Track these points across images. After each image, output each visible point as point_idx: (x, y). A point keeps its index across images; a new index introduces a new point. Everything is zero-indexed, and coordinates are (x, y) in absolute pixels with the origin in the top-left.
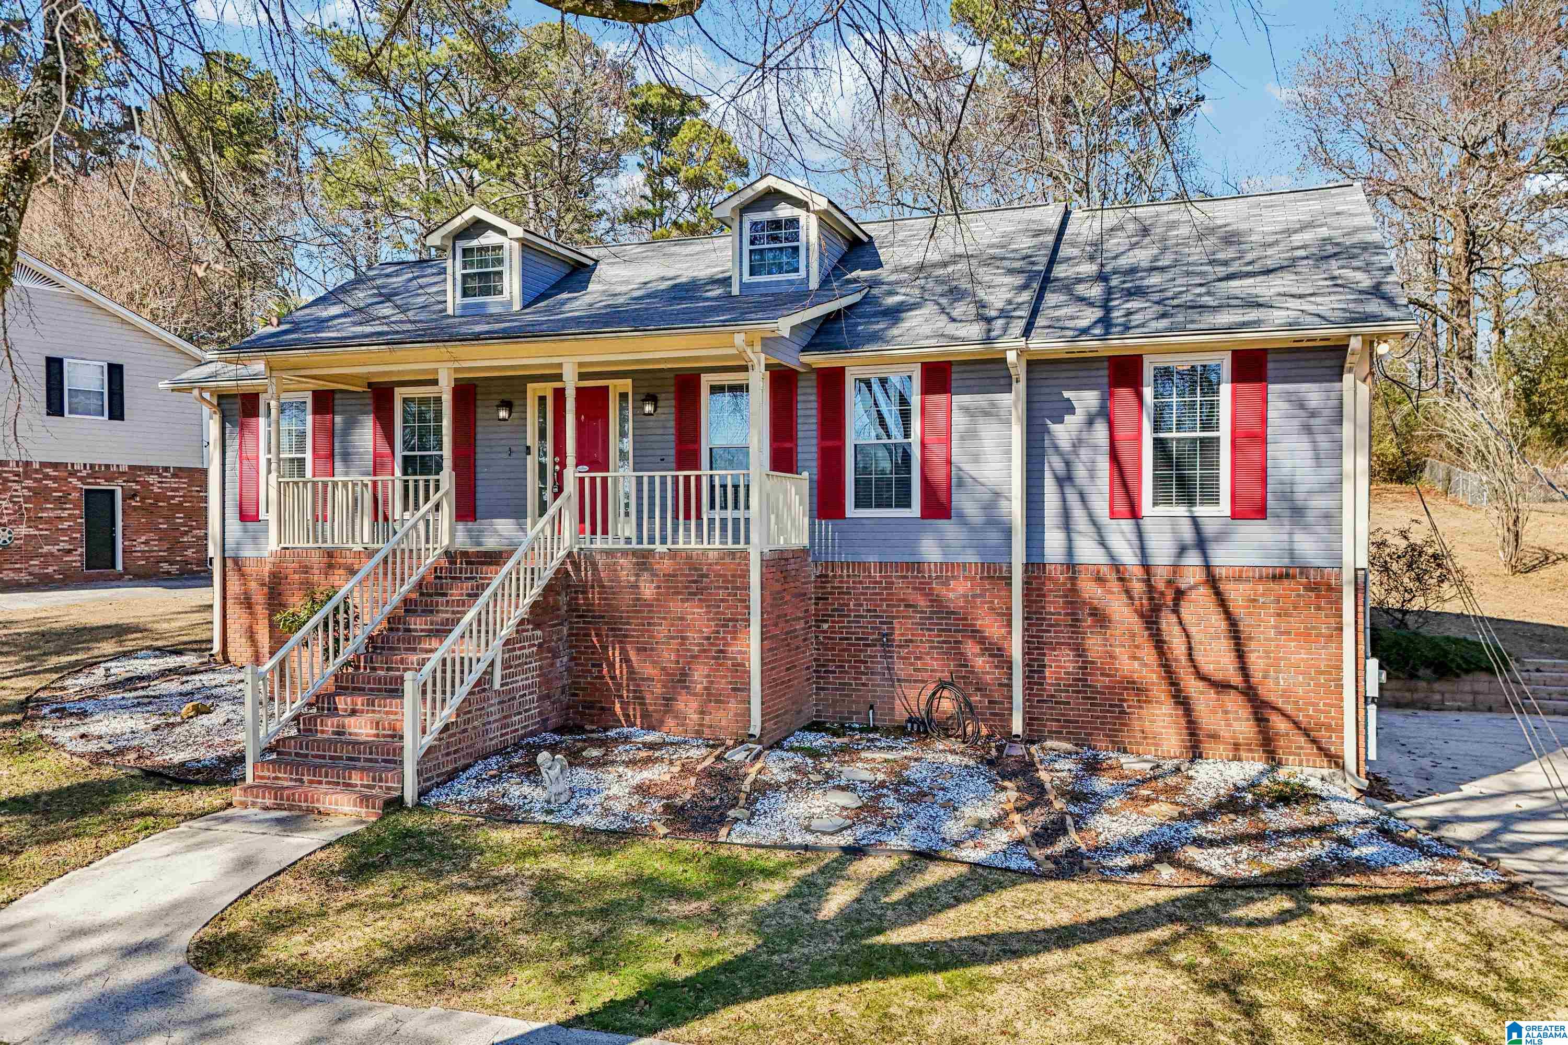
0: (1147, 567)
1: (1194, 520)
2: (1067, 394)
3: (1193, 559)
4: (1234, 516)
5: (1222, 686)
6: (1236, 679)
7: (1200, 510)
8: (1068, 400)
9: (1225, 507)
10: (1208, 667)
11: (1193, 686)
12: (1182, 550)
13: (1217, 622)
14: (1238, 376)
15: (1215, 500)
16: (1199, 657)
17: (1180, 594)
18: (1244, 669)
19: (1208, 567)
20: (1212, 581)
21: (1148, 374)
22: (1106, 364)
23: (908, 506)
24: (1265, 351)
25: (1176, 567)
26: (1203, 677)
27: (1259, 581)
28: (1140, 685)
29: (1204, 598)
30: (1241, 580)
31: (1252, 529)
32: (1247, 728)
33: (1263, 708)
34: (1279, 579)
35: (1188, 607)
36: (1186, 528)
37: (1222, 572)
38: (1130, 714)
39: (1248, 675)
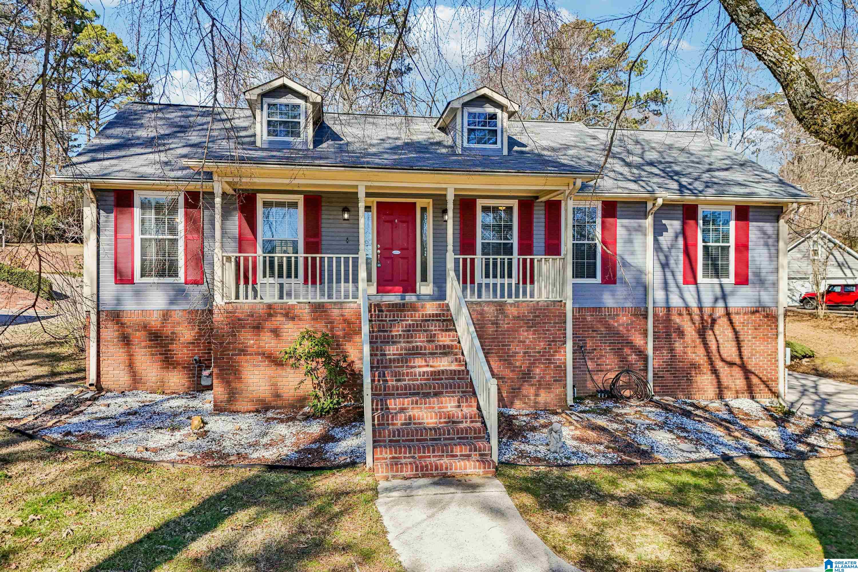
2: (664, 222)
3: (721, 304)
4: (737, 283)
7: (724, 281)
8: (665, 225)
9: (732, 279)
10: (725, 356)
11: (719, 365)
12: (716, 300)
13: (730, 334)
15: (728, 276)
16: (722, 351)
17: (714, 321)
18: (740, 355)
19: (726, 308)
20: (728, 314)
21: (700, 216)
22: (681, 208)
24: (749, 206)
25: (713, 308)
26: (723, 360)
27: (745, 314)
28: (695, 366)
29: (723, 322)
30: (738, 313)
31: (744, 290)
32: (740, 383)
33: (747, 373)
34: (753, 313)
35: (716, 327)
36: (718, 289)
37: (731, 310)
38: (690, 381)
39: (741, 358)
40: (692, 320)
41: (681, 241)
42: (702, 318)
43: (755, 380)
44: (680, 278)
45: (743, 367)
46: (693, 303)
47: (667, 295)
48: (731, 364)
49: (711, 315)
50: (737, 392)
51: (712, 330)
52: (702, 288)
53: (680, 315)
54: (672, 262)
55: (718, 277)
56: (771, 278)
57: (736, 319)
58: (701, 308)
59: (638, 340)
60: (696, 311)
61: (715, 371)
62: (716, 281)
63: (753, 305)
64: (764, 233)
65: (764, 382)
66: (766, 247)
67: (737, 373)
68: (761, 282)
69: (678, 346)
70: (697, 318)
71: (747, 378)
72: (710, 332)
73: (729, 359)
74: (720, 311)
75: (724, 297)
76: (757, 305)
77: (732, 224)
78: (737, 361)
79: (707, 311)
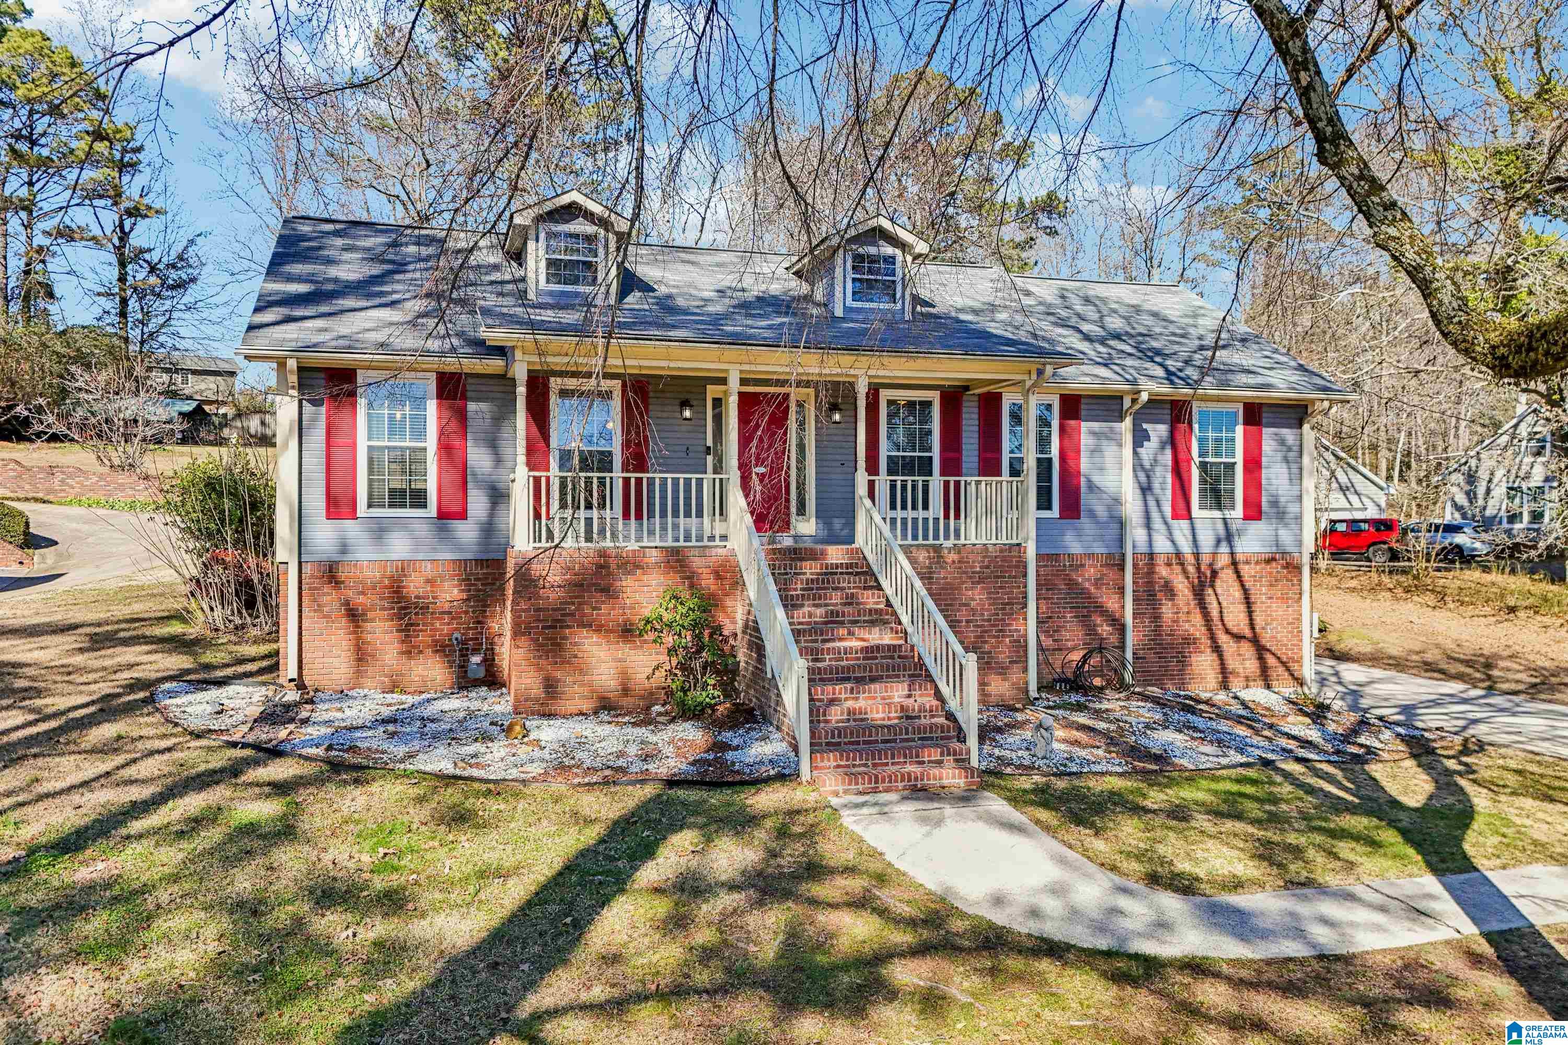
1: (1224, 520)
2: (1145, 426)
3: (1224, 549)
4: (1246, 518)
7: (1228, 514)
8: (1148, 431)
9: (1239, 512)
10: (1230, 625)
11: (1223, 638)
12: (1218, 542)
13: (1238, 594)
14: (1247, 421)
15: (1233, 507)
16: (1226, 619)
17: (1214, 574)
19: (1232, 554)
20: (1234, 564)
21: (1195, 414)
22: (1168, 406)
23: (1049, 508)
24: (1262, 405)
25: (1214, 554)
26: (1227, 631)
27: (1257, 563)
28: (1189, 641)
29: (1227, 576)
30: (1247, 562)
31: (1255, 527)
32: (1251, 665)
33: (1261, 650)
34: (1269, 561)
35: (1218, 583)
36: (1220, 526)
37: (1240, 557)
38: (1183, 662)
39: (1252, 626)
40: (1185, 571)
41: (1168, 454)
42: (1198, 569)
43: (1271, 661)
44: (1168, 509)
45: (1255, 641)
46: (1186, 548)
47: (1150, 535)
48: (1238, 637)
49: (1211, 565)
50: (1247, 679)
51: (1213, 586)
52: (1198, 525)
53: (1169, 564)
54: (1156, 486)
55: (1220, 509)
56: (1293, 509)
57: (1245, 570)
58: (1197, 555)
59: (1111, 604)
60: (1190, 559)
61: (1217, 649)
62: (1217, 514)
63: (1268, 550)
64: (1282, 442)
65: (1284, 664)
66: (1284, 465)
67: (1247, 650)
68: (1281, 516)
69: (1167, 610)
70: (1191, 569)
71: (1261, 658)
72: (1210, 591)
73: (1235, 630)
74: (1223, 560)
75: (1229, 538)
76: (1274, 549)
77: (1240, 429)
78: (1247, 632)
79: (1205, 560)
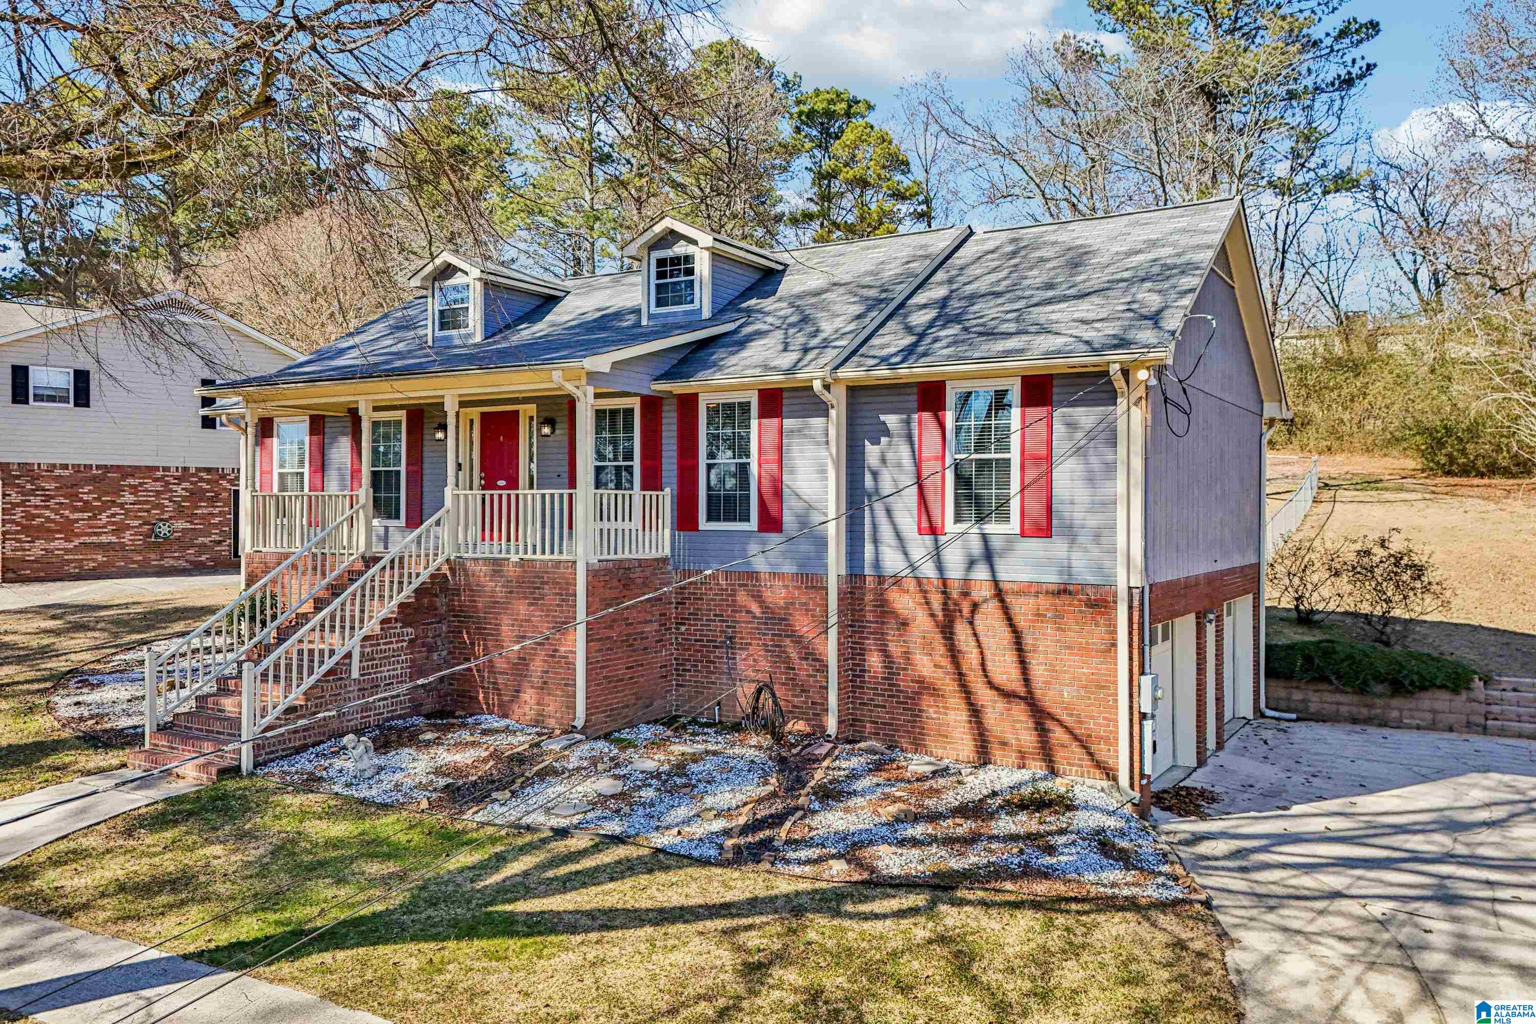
0: (944, 581)
1: (985, 537)
2: (883, 418)
3: (981, 573)
4: (1023, 534)
5: (1007, 695)
6: (1022, 691)
7: (991, 528)
8: (884, 423)
9: (1014, 525)
10: (999, 678)
11: (984, 695)
12: (971, 564)
13: (1005, 634)
14: (1027, 401)
15: (1006, 518)
16: (990, 666)
17: (975, 606)
18: (1027, 681)
19: (996, 582)
20: (999, 594)
21: (951, 399)
22: (915, 390)
23: (748, 520)
24: (1051, 377)
25: (967, 581)
26: (991, 684)
29: (991, 609)
32: (1026, 737)
33: (1040, 717)
34: (1058, 595)
35: (979, 619)
39: (1027, 683)
43: (1056, 733)
45: (1032, 703)
49: (965, 594)
50: (1022, 755)
51: (970, 624)
52: (944, 542)
55: (980, 520)
57: (1022, 608)
58: (946, 581)
60: (935, 585)
61: (973, 707)
62: (974, 528)
63: (1056, 578)
65: (1082, 743)
67: (1022, 715)
70: (936, 601)
71: (1041, 728)
72: (966, 629)
73: (1001, 684)
74: (985, 589)
75: (990, 558)
76: (1064, 578)
79: (958, 587)
